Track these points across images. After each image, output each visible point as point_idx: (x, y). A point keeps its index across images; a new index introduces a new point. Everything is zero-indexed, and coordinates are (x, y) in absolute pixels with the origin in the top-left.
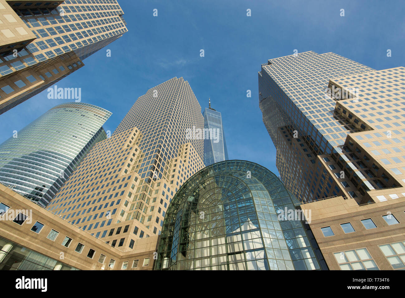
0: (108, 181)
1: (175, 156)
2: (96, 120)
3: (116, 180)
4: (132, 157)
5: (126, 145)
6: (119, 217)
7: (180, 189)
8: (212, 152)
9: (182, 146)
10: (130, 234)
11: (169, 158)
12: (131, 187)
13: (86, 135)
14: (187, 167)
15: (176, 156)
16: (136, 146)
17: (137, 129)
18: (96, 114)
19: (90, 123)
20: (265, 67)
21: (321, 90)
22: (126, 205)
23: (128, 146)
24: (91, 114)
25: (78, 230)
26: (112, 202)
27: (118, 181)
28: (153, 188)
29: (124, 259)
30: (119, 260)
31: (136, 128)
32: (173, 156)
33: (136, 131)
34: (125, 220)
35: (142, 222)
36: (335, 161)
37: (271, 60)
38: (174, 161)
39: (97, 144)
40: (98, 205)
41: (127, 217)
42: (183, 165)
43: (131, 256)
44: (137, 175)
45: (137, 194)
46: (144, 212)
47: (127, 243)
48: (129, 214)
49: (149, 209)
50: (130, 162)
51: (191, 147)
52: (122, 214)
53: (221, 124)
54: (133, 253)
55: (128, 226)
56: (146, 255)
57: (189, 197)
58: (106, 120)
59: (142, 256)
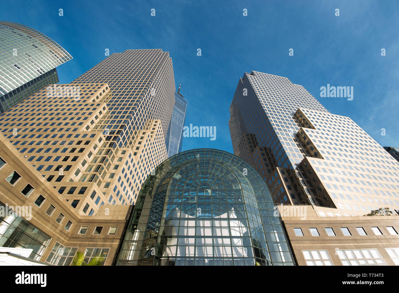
0: (63, 132)
2: (50, 57)
3: (75, 134)
4: (98, 114)
5: (92, 99)
6: (72, 176)
8: (169, 136)
9: (152, 120)
10: (87, 197)
11: (138, 128)
12: (93, 146)
13: (32, 70)
14: (152, 143)
15: (145, 128)
16: (104, 105)
17: (108, 86)
18: (53, 51)
19: (42, 58)
20: (249, 76)
21: (290, 114)
22: (83, 164)
23: (94, 101)
24: (46, 49)
26: (66, 157)
27: (77, 136)
28: (116, 155)
29: (83, 224)
30: (77, 223)
31: (106, 85)
32: (141, 128)
33: (107, 88)
34: (78, 180)
36: (289, 175)
37: (255, 72)
38: (141, 133)
41: (82, 178)
42: (150, 140)
43: (92, 221)
44: (101, 135)
45: (98, 156)
46: (102, 177)
47: (81, 206)
48: (85, 176)
49: (108, 175)
50: (94, 119)
51: (160, 124)
52: (77, 174)
53: (184, 112)
54: (95, 219)
55: (86, 188)
56: (113, 223)
57: (176, 174)
58: (63, 62)
59: (107, 224)
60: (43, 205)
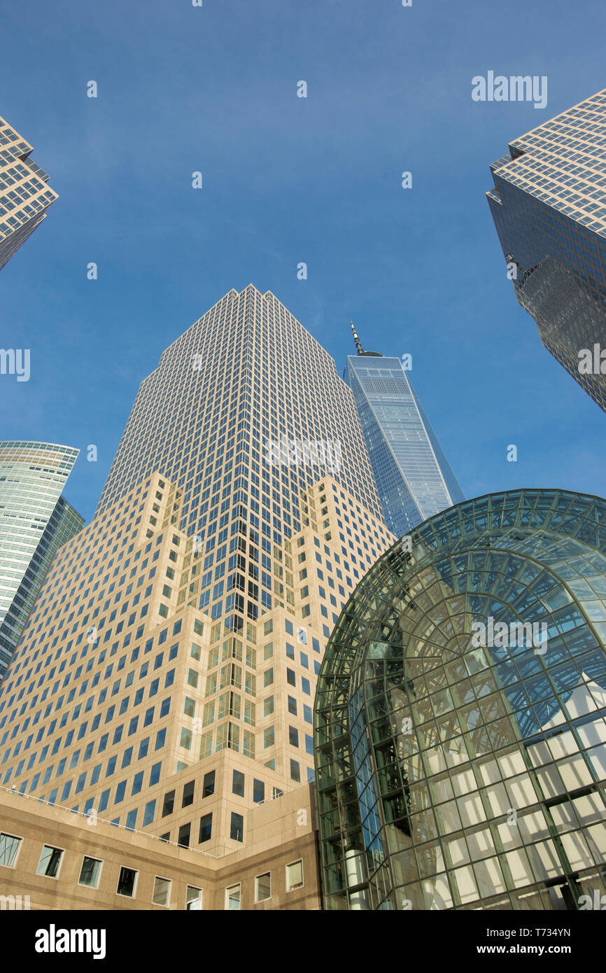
0: (121, 652)
1: (293, 531)
2: (39, 482)
3: (142, 643)
4: (170, 563)
5: (143, 533)
6: (176, 753)
7: (336, 627)
8: (405, 486)
9: (307, 492)
10: (224, 796)
11: (278, 538)
12: (189, 653)
13: (22, 532)
14: (340, 553)
15: (297, 527)
16: (173, 530)
17: (162, 477)
18: (36, 465)
19: (26, 494)
22: (190, 711)
23: (150, 534)
24: (21, 469)
25: (72, 820)
26: (148, 712)
27: (149, 647)
28: (255, 643)
29: (226, 880)
30: (213, 884)
31: (157, 477)
32: (288, 532)
33: (162, 484)
34: (197, 758)
35: (250, 753)
37: (518, 140)
38: (294, 545)
39: (60, 550)
40: (110, 729)
41: (202, 746)
42: (327, 550)
43: (243, 866)
44: (196, 614)
45: (213, 670)
46: (246, 720)
47: (222, 827)
48: (206, 737)
49: (260, 708)
50: (167, 581)
51: (334, 488)
52: (186, 742)
53: (409, 393)
54: (247, 857)
55: (213, 773)
56: (286, 853)
57: (372, 646)
58: (66, 475)
59: (276, 860)
60: (102, 877)
